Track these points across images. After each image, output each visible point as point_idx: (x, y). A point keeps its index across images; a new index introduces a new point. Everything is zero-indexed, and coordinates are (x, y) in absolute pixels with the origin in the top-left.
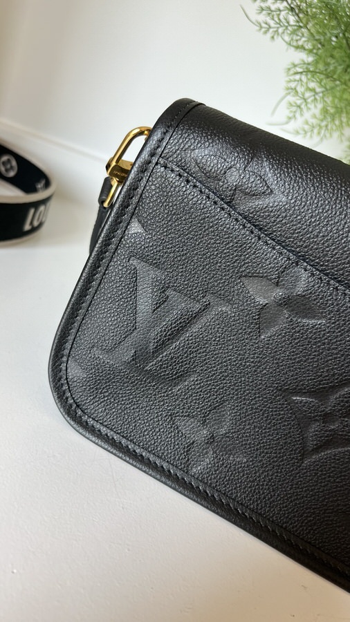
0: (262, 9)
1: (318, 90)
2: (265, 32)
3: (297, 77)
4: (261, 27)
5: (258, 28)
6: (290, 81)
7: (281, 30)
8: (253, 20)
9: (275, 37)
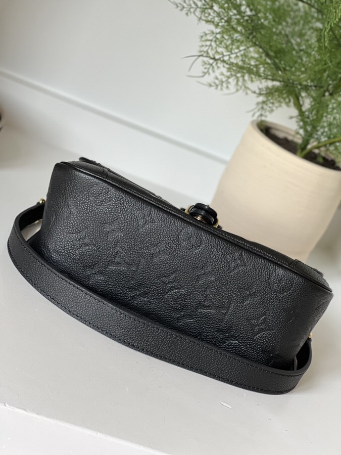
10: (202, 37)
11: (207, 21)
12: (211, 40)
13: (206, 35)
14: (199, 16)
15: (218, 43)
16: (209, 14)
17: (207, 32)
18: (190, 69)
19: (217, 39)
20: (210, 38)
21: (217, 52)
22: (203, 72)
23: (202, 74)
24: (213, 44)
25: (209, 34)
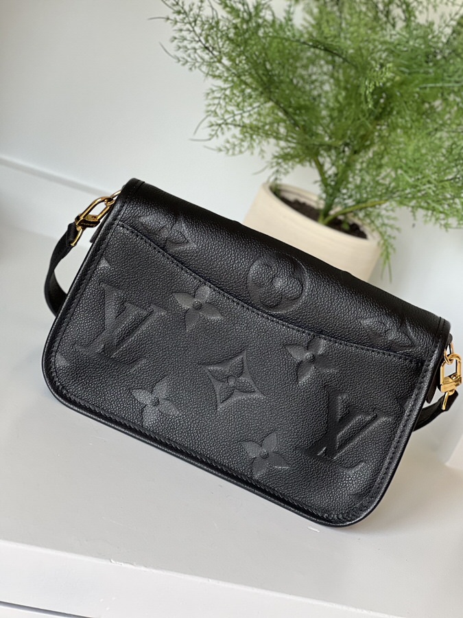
0: (180, 48)
1: (236, 112)
2: (184, 64)
3: (216, 101)
4: (179, 61)
5: (177, 61)
6: (210, 105)
7: (197, 64)
8: (172, 54)
9: (193, 68)
10: (208, 94)
11: (214, 76)
12: (220, 98)
13: (213, 92)
14: (206, 72)
15: (227, 100)
16: (218, 68)
17: (214, 89)
18: (195, 132)
19: (226, 96)
20: (219, 95)
21: (227, 111)
22: (210, 135)
23: (208, 137)
24: (222, 102)
25: (216, 90)
